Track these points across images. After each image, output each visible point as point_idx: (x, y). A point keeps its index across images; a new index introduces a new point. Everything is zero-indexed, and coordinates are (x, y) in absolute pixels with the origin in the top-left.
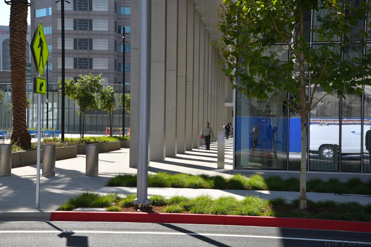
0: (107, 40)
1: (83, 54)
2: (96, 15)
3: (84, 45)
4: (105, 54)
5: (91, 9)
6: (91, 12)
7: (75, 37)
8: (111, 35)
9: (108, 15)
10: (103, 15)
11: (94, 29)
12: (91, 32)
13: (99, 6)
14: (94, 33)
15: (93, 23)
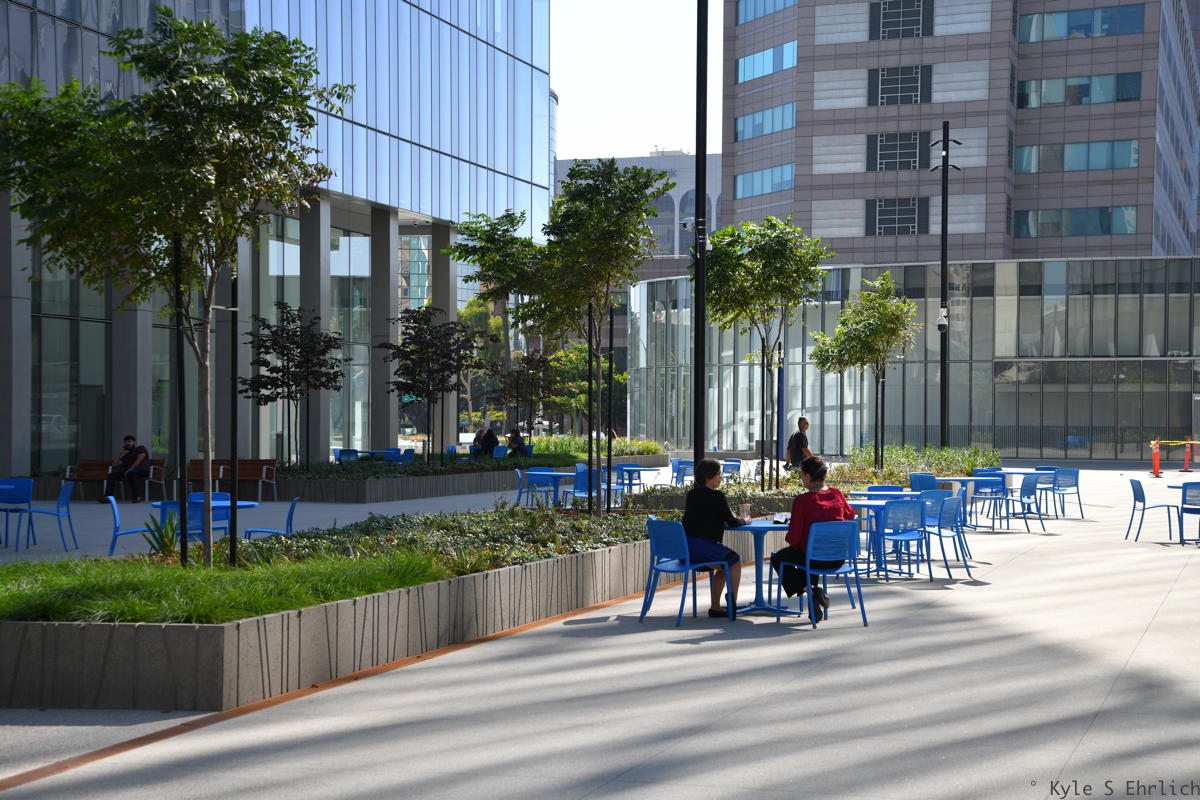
0: (983, 132)
1: (896, 184)
2: (945, 49)
3: (902, 155)
4: (975, 180)
5: (928, 30)
6: (927, 41)
7: (872, 129)
8: (997, 112)
9: (989, 46)
10: (970, 47)
11: (937, 97)
12: (926, 108)
13: (958, 18)
14: (938, 110)
15: (935, 78)
